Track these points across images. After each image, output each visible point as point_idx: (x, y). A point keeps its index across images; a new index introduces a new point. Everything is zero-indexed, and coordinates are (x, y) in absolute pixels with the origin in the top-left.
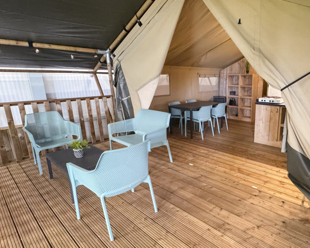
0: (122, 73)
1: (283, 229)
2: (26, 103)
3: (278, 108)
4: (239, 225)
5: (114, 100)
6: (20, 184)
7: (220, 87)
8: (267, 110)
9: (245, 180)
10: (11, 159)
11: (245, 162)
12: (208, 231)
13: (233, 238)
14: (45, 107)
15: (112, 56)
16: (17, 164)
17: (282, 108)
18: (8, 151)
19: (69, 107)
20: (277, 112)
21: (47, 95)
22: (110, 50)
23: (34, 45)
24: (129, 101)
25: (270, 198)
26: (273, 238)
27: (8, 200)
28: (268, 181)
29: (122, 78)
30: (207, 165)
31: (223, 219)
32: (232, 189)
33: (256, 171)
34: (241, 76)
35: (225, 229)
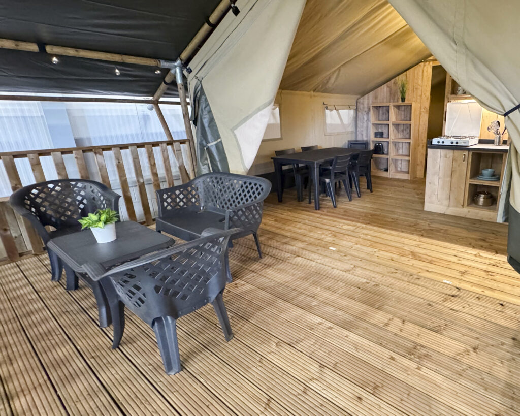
0: (206, 99)
1: (518, 351)
2: (42, 152)
3: (466, 153)
5: (192, 147)
6: (44, 292)
7: (359, 125)
8: (446, 157)
9: (428, 271)
10: (23, 250)
11: (420, 241)
12: (393, 362)
14: (76, 160)
15: (185, 72)
16: (35, 259)
17: (473, 153)
18: (16, 237)
19: (118, 160)
20: (464, 161)
21: (77, 141)
22: (181, 60)
23: (49, 49)
24: (220, 148)
25: (478, 298)
26: (506, 367)
27: (25, 322)
28: (466, 271)
29: (205, 107)
30: (358, 248)
31: (412, 338)
32: (412, 287)
33: (442, 256)
34: (393, 106)
35: (420, 355)
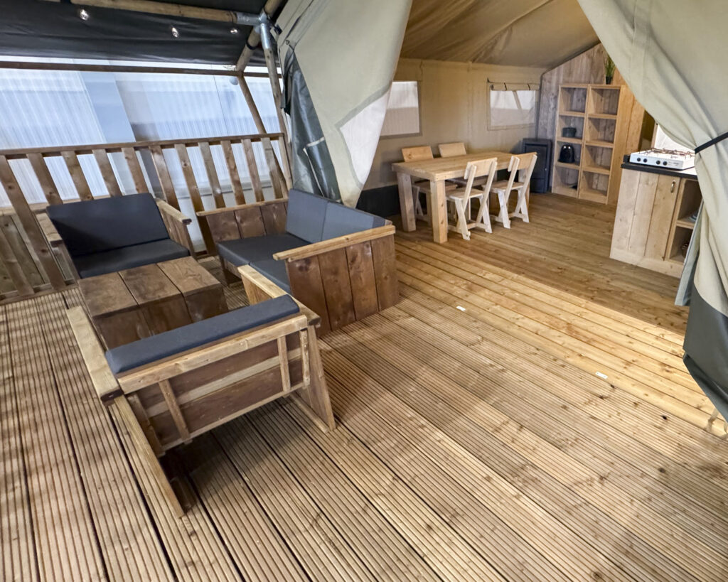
0: (302, 77)
1: (659, 489)
2: (80, 149)
3: (677, 180)
4: (557, 469)
7: (541, 116)
8: (647, 184)
9: (580, 355)
11: (585, 308)
12: (487, 483)
13: (541, 504)
14: (126, 160)
15: (273, 32)
17: (687, 180)
19: (184, 161)
20: (672, 192)
22: (267, 13)
24: (323, 148)
25: (636, 404)
26: (635, 509)
28: (633, 361)
29: (301, 89)
30: (496, 311)
31: (523, 453)
32: (550, 378)
33: (608, 334)
34: (593, 89)
35: (526, 479)
